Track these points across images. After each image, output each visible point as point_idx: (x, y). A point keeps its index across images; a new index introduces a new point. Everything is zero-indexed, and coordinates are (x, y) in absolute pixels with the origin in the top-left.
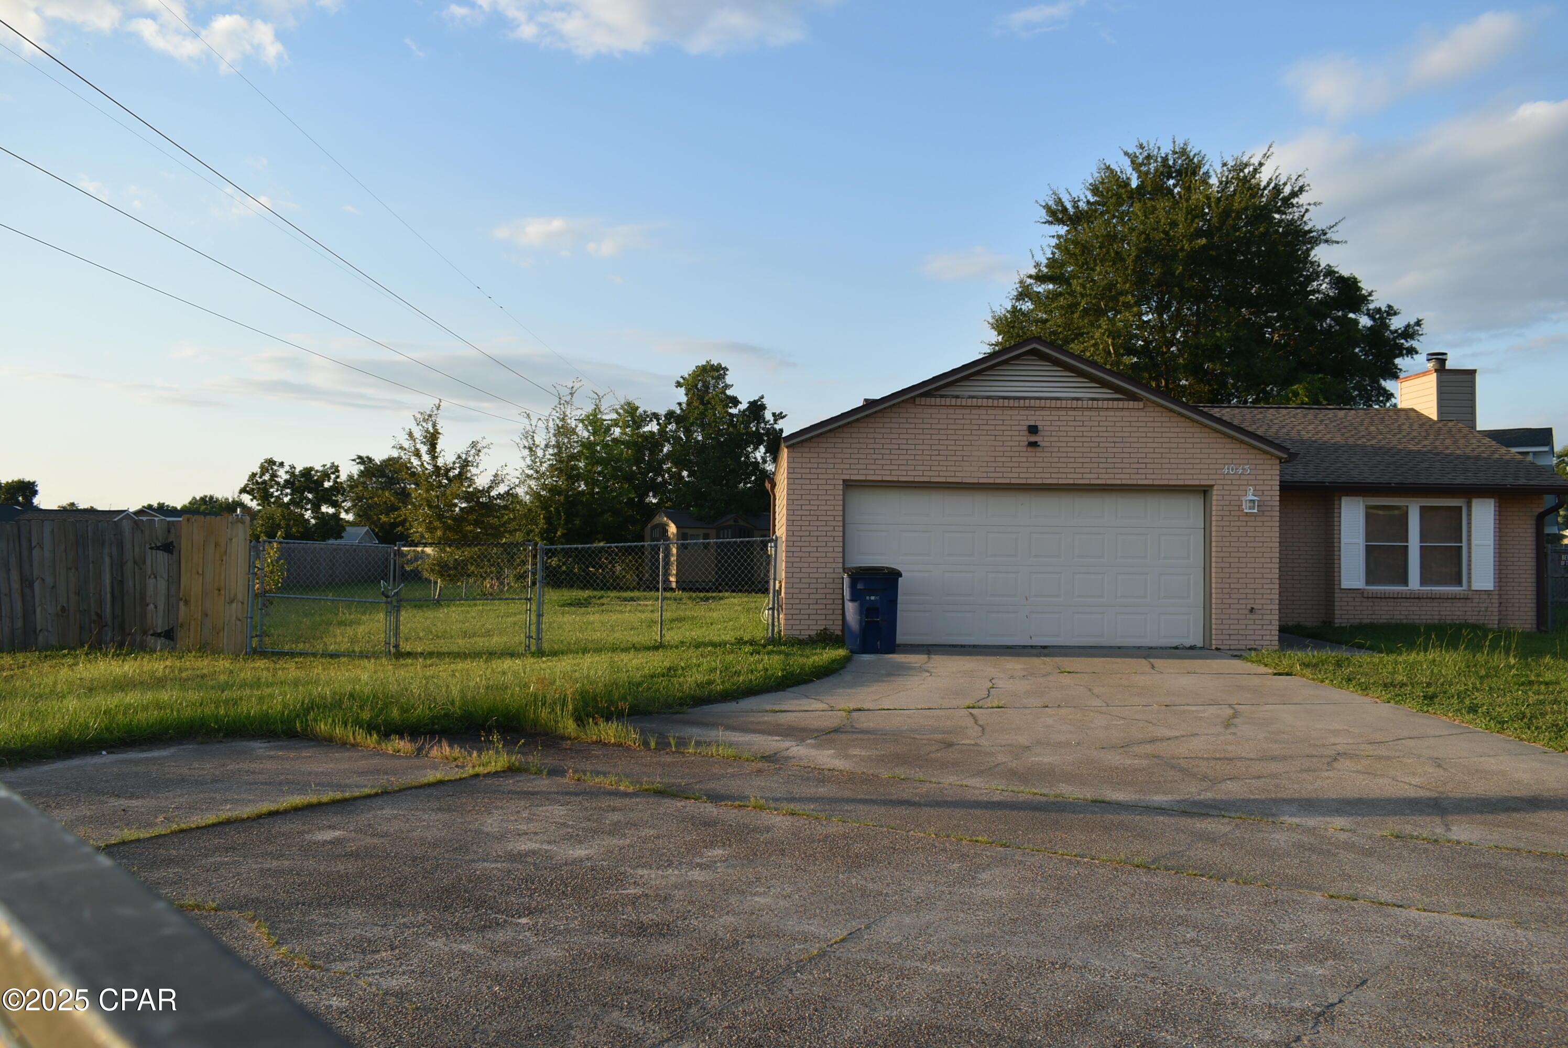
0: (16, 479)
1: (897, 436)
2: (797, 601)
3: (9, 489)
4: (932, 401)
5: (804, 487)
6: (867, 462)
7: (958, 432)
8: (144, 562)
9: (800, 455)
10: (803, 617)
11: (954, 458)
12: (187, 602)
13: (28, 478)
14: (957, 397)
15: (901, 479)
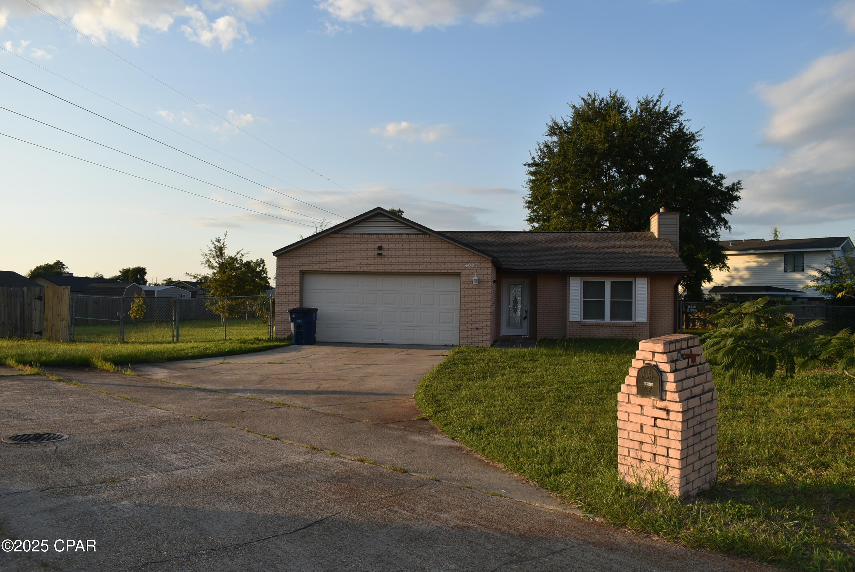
0: (137, 267)
1: (322, 251)
2: (280, 323)
3: (133, 271)
4: (337, 236)
5: (283, 273)
6: (310, 262)
7: (348, 249)
8: (32, 304)
9: (282, 260)
10: (282, 329)
11: (346, 261)
12: (47, 320)
13: (142, 266)
14: (348, 234)
15: (324, 270)
